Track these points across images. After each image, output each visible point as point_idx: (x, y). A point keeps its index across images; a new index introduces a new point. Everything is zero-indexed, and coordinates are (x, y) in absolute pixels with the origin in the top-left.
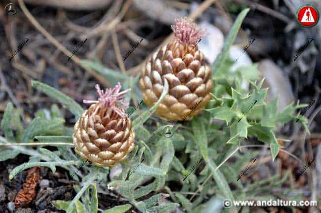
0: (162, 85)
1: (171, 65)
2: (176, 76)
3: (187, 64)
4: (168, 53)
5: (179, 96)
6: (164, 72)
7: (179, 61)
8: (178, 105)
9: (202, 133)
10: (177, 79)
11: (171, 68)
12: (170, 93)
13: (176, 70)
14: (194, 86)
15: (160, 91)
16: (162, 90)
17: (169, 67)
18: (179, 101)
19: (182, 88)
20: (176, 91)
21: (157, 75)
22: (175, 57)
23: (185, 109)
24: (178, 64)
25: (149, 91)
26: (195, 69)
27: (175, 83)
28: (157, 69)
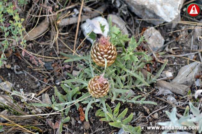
0: (103, 60)
3: (108, 49)
4: (101, 50)
5: (110, 59)
6: (102, 55)
7: (106, 50)
9: (120, 64)
10: (107, 55)
12: (107, 60)
13: (106, 53)
14: (113, 54)
19: (110, 57)
20: (108, 59)
21: (100, 58)
22: (104, 50)
24: (106, 51)
25: (99, 63)
26: (111, 49)
27: (107, 57)
28: (99, 56)
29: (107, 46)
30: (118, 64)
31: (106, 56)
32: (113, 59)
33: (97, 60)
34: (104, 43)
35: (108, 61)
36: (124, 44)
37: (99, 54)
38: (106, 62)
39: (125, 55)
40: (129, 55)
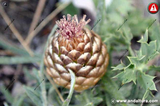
0: (67, 73)
1: (69, 57)
2: (76, 63)
3: (82, 50)
4: (62, 49)
5: (86, 75)
6: (65, 63)
7: (74, 52)
8: (88, 80)
10: (78, 65)
11: (70, 59)
13: (75, 59)
14: (94, 63)
15: (69, 78)
16: (70, 77)
17: (68, 59)
18: (87, 78)
23: (93, 80)
24: (74, 55)
25: (59, 79)
26: (90, 50)
27: (78, 68)
28: (58, 62)
29: (79, 42)
30: (110, 86)
31: (73, 65)
32: (95, 76)
33: (54, 71)
34: (68, 34)
35: (81, 78)
36: (128, 40)
37: (57, 57)
38: (74, 79)
39: (123, 70)
40: (133, 71)
